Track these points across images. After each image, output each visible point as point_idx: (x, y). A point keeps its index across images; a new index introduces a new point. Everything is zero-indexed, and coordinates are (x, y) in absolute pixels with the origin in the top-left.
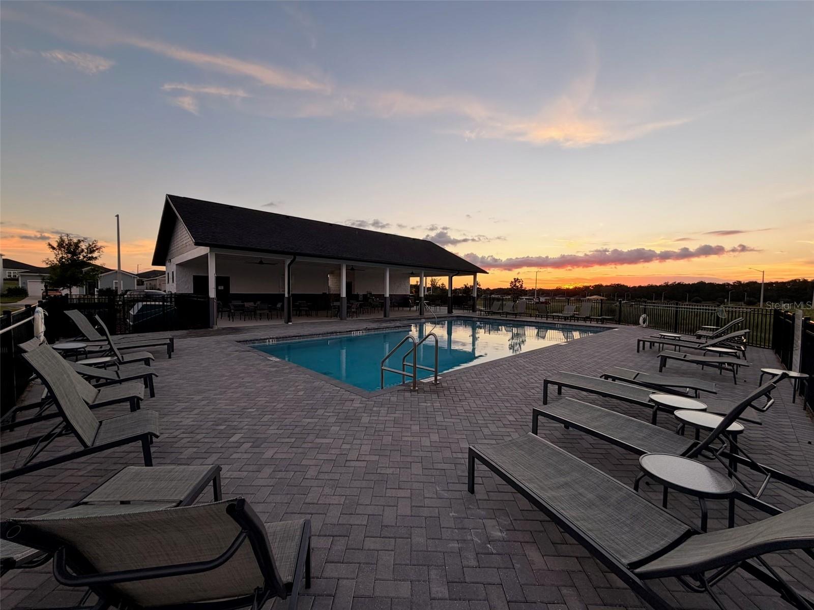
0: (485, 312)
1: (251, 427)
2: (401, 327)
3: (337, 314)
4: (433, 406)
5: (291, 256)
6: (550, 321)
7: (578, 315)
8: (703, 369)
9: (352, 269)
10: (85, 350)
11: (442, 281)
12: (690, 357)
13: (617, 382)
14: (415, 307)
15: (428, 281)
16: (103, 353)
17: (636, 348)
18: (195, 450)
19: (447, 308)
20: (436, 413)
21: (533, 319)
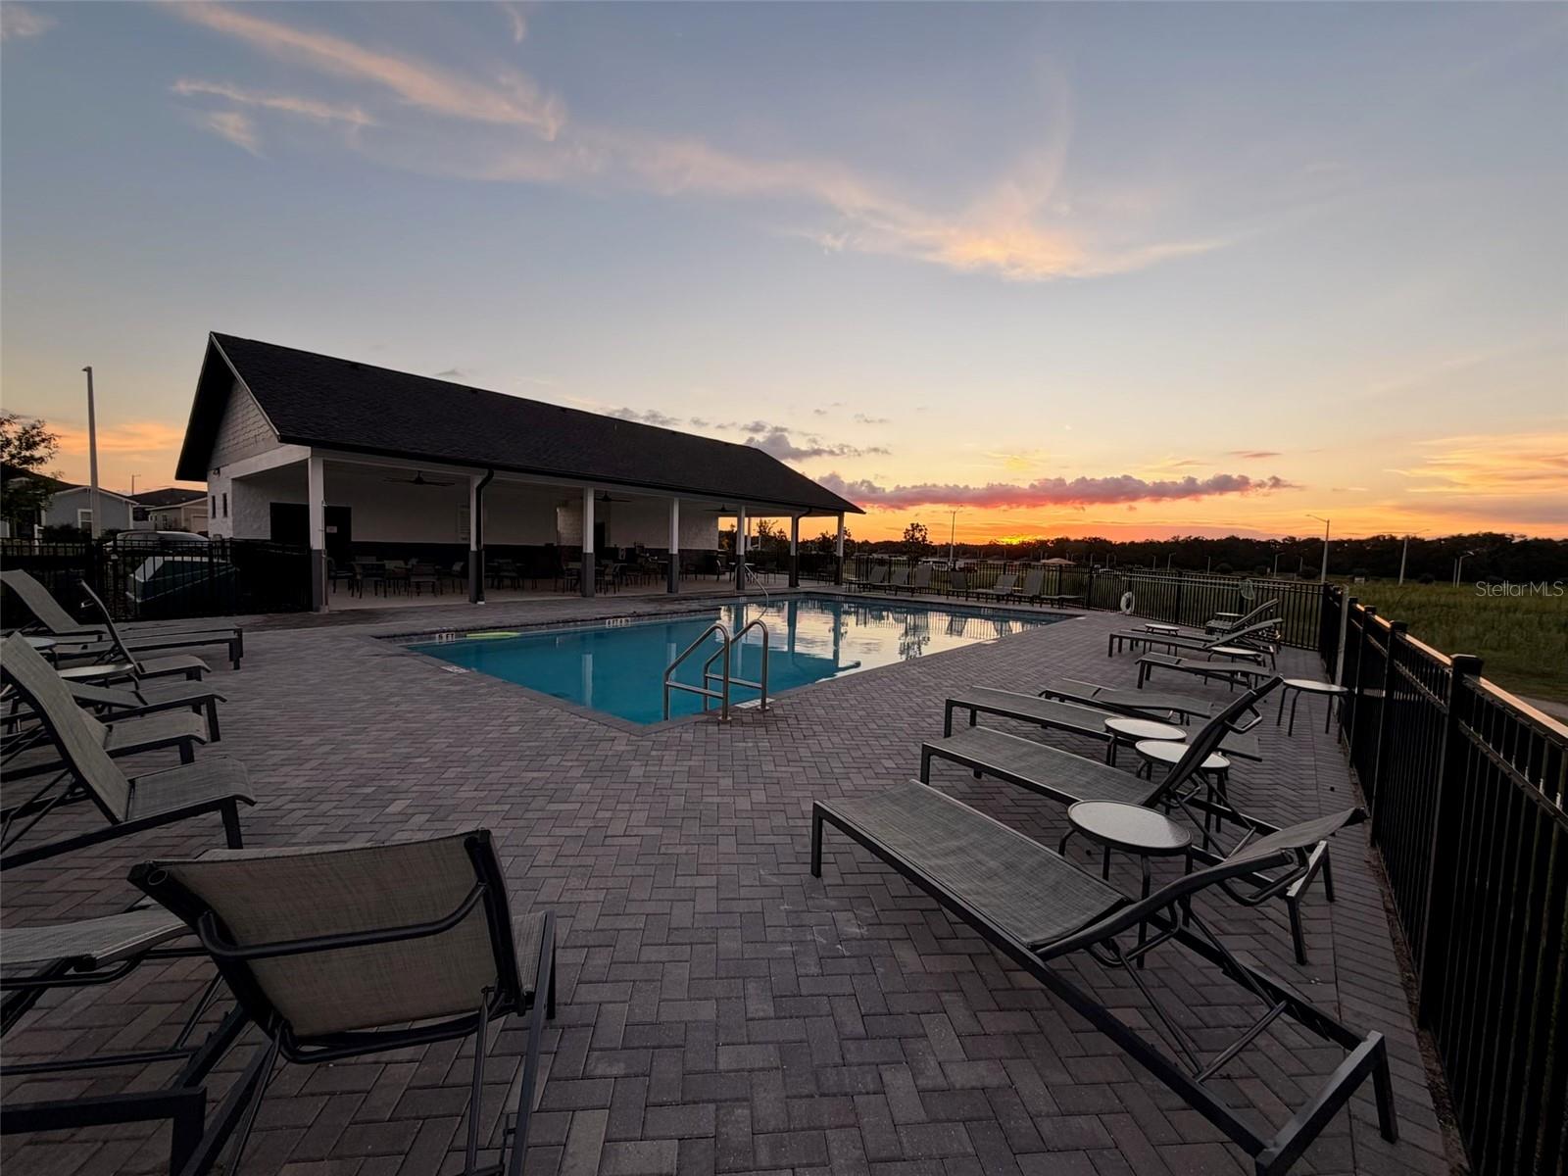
0: (859, 584)
1: (425, 788)
2: (700, 611)
3: (575, 585)
4: (758, 746)
5: (481, 470)
6: (972, 602)
7: (1022, 592)
8: (1205, 683)
9: (606, 499)
10: (54, 653)
11: (780, 525)
12: (1186, 663)
13: (1067, 703)
14: (728, 574)
15: (752, 526)
16: (100, 658)
17: (1108, 649)
18: (321, 828)
19: (788, 576)
20: (762, 758)
21: (943, 599)
